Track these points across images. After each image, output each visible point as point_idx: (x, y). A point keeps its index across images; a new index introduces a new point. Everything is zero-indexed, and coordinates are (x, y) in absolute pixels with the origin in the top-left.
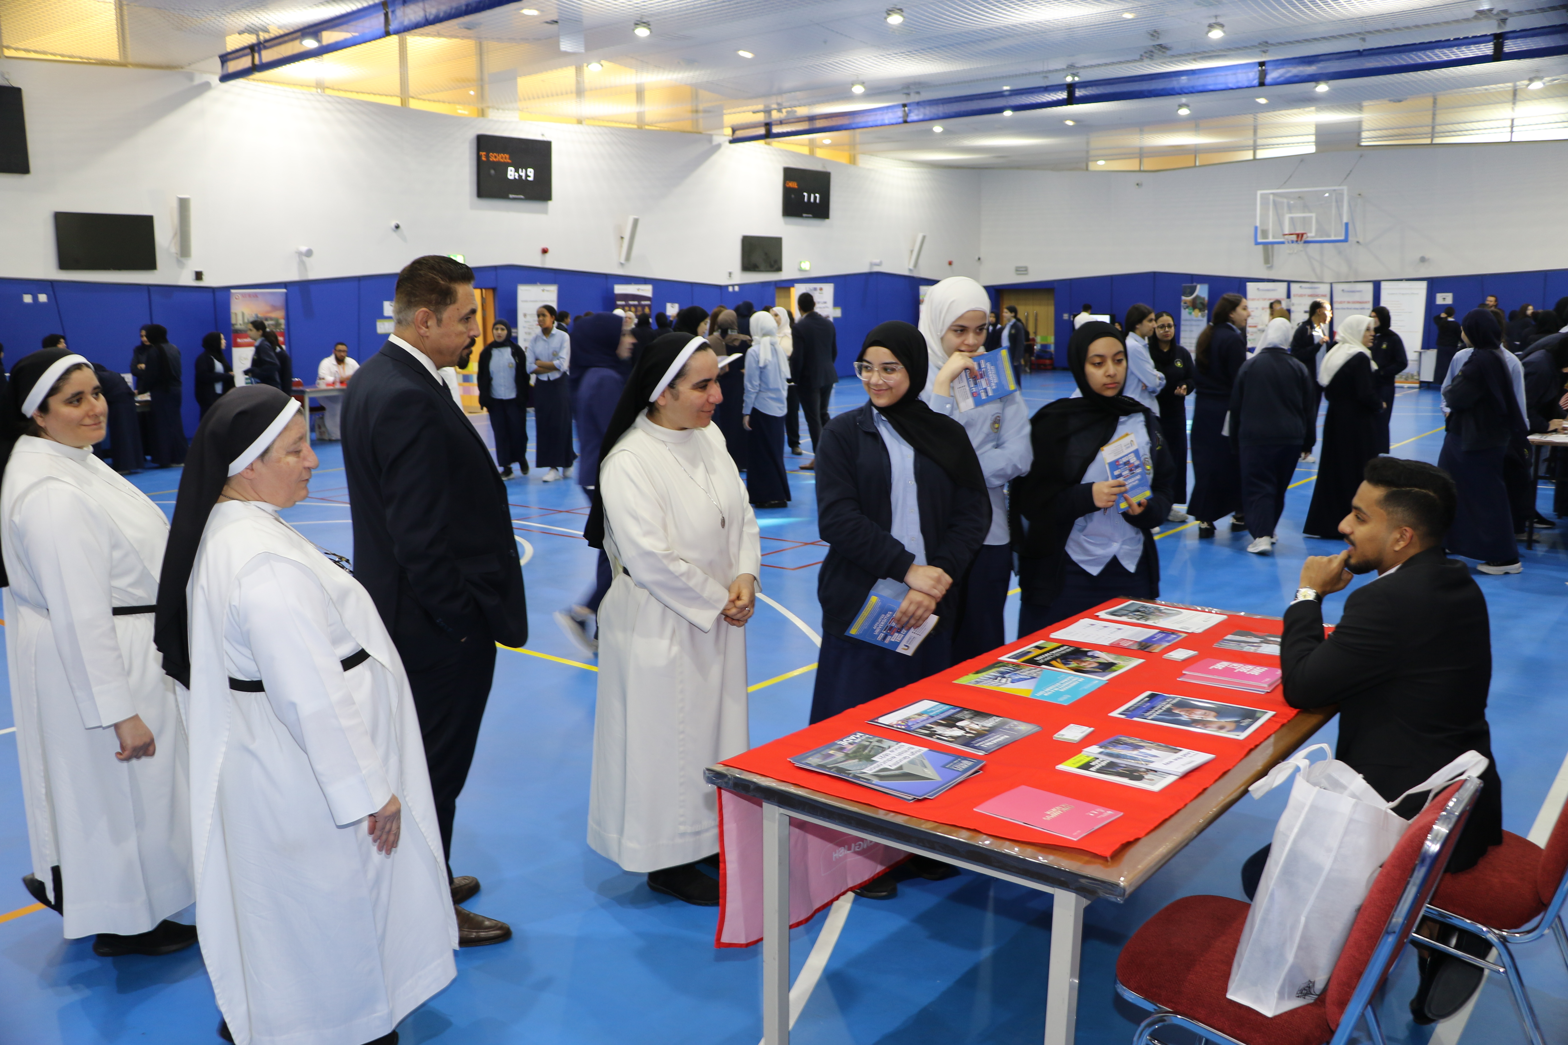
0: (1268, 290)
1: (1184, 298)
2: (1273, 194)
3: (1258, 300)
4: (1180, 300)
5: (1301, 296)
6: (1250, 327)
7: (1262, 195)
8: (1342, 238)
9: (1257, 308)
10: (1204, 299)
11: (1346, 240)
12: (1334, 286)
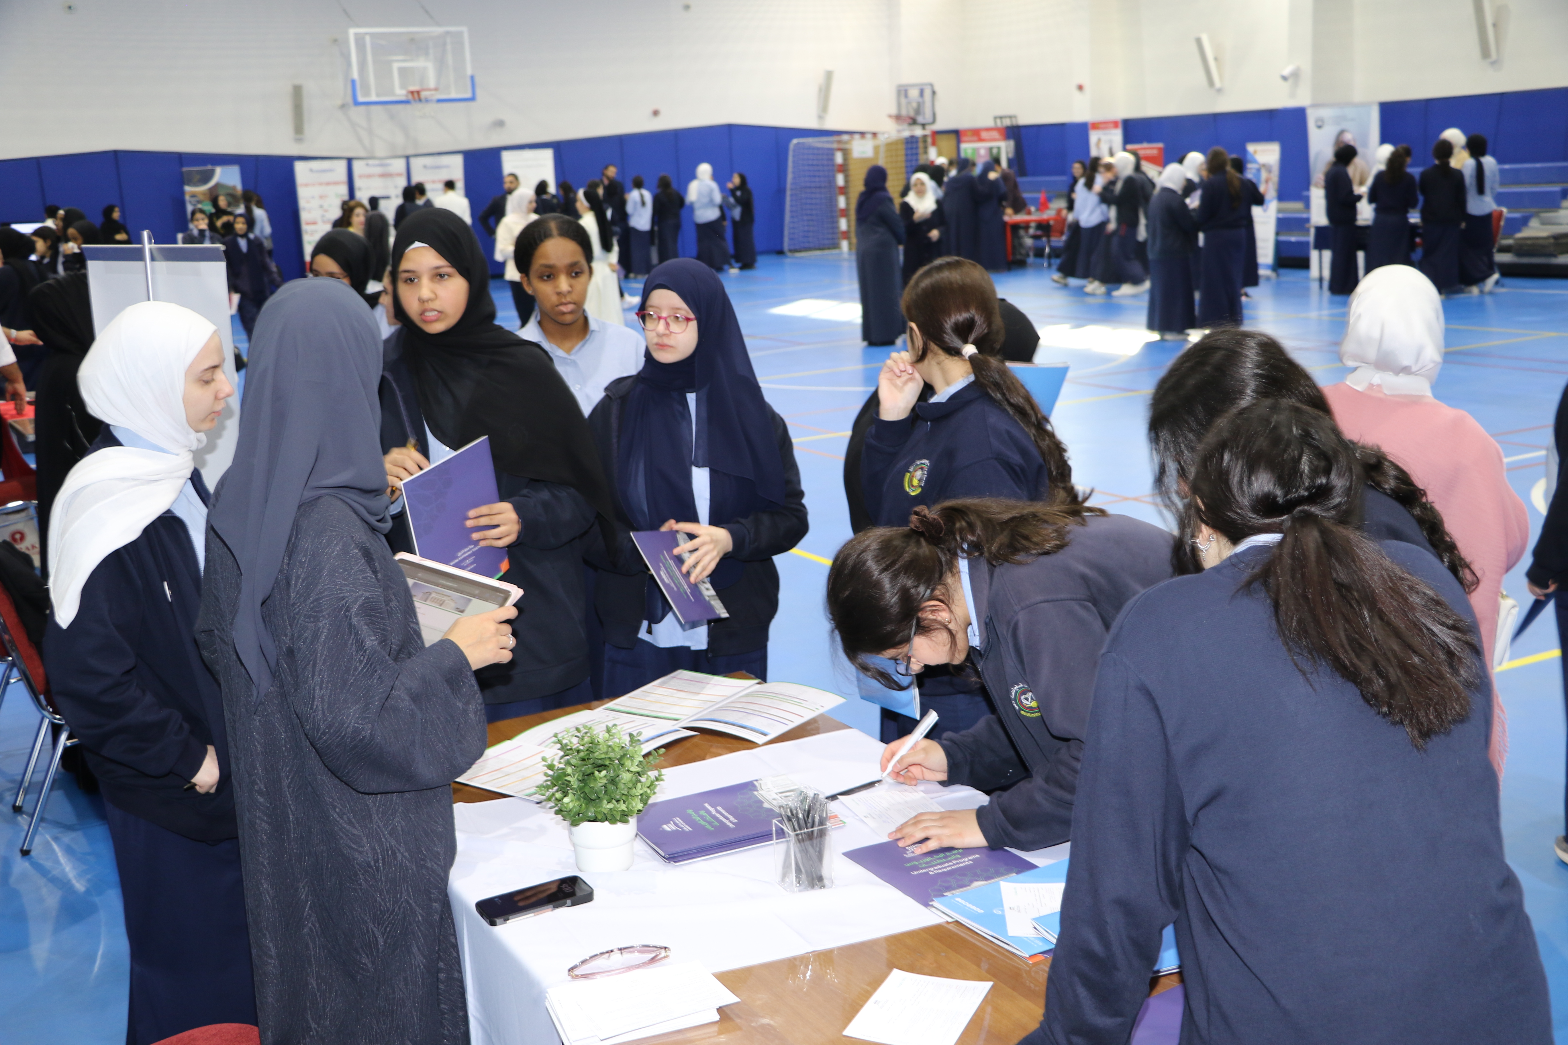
0: (324, 171)
1: (188, 189)
2: (372, 35)
3: (314, 185)
4: (182, 193)
5: (369, 176)
6: (308, 224)
7: (356, 34)
8: (469, 95)
9: (313, 197)
10: (234, 188)
11: (473, 99)
12: (413, 161)
